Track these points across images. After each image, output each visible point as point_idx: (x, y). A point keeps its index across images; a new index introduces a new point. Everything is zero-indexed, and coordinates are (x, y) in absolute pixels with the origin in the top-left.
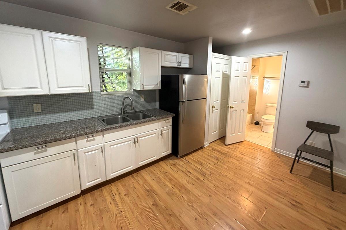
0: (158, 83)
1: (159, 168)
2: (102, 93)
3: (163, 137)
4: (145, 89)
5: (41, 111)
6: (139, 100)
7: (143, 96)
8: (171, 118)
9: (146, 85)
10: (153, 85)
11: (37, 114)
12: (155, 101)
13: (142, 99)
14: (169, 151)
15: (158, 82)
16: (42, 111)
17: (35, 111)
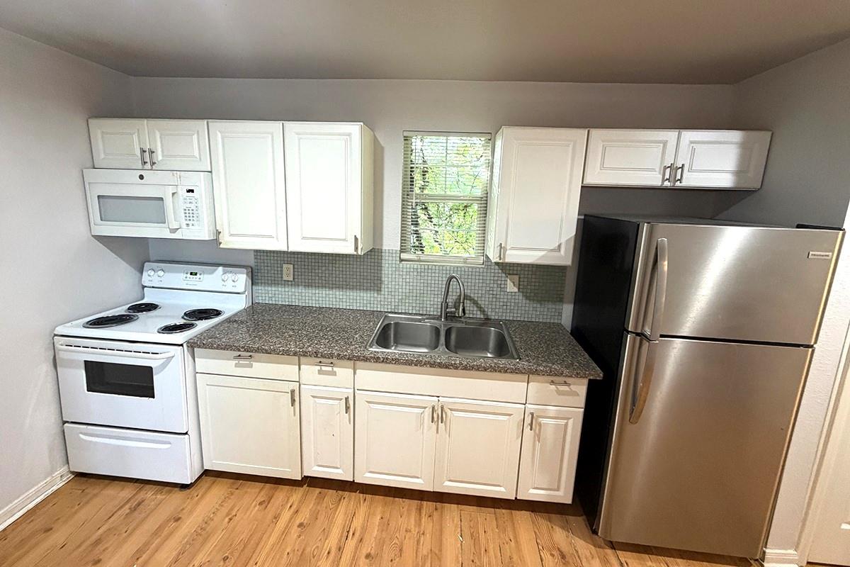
0: (559, 246)
1: (505, 530)
2: (404, 256)
3: (538, 437)
4: (508, 260)
5: (292, 280)
6: (502, 288)
7: (517, 277)
8: (586, 382)
9: (513, 248)
10: (543, 250)
11: (286, 283)
12: (560, 300)
13: (511, 287)
14: (561, 493)
15: (563, 240)
16: (294, 279)
17: (285, 278)
